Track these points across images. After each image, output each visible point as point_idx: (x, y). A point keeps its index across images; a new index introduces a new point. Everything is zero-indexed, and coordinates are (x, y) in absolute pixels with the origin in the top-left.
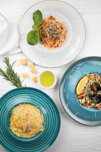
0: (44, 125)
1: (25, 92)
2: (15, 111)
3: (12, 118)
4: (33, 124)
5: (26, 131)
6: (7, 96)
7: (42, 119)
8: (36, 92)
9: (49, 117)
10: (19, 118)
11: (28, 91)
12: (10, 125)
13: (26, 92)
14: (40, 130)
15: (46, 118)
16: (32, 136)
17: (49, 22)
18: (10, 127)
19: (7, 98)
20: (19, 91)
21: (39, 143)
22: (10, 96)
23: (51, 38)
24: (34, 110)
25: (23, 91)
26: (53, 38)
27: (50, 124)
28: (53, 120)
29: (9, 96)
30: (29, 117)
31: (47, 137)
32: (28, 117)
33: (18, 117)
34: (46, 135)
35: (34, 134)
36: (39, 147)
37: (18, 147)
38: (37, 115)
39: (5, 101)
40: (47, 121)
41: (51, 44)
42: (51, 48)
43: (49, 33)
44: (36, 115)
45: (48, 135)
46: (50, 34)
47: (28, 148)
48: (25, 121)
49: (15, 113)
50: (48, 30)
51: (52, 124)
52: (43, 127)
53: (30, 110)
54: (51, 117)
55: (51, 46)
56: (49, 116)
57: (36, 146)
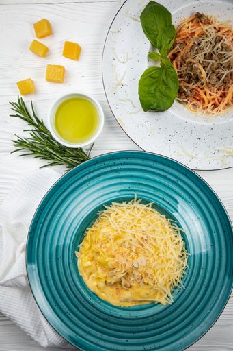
0: (175, 288)
1: (165, 174)
2: (113, 215)
3: (93, 229)
4: (150, 272)
5: (120, 282)
6: (111, 162)
7: (179, 272)
8: (198, 190)
9: (198, 275)
10: (116, 238)
11: (176, 177)
12: (80, 246)
13: (169, 176)
14: (157, 299)
15: (192, 272)
16: (128, 305)
17: (194, 33)
18: (78, 251)
19: (109, 169)
20: (151, 163)
21: (136, 332)
22: (119, 167)
23: (213, 82)
24: (167, 236)
25: (163, 170)
26: (219, 78)
27: (193, 293)
28: (207, 288)
29: (118, 165)
30: (147, 246)
31: (167, 326)
32: (142, 245)
33: (115, 233)
34: (166, 319)
35: (134, 301)
36: (132, 345)
37: (72, 316)
38: (171, 253)
39: (99, 172)
40: (188, 282)
41: (213, 99)
42: (216, 109)
43: (204, 68)
44: (169, 252)
45: (171, 324)
46: (208, 68)
47: (99, 335)
48: (133, 254)
49: (111, 219)
50: (200, 57)
51: (199, 296)
52: (170, 295)
53: (157, 229)
54: (204, 277)
55: (215, 106)
56: (202, 272)
57: (124, 338)
